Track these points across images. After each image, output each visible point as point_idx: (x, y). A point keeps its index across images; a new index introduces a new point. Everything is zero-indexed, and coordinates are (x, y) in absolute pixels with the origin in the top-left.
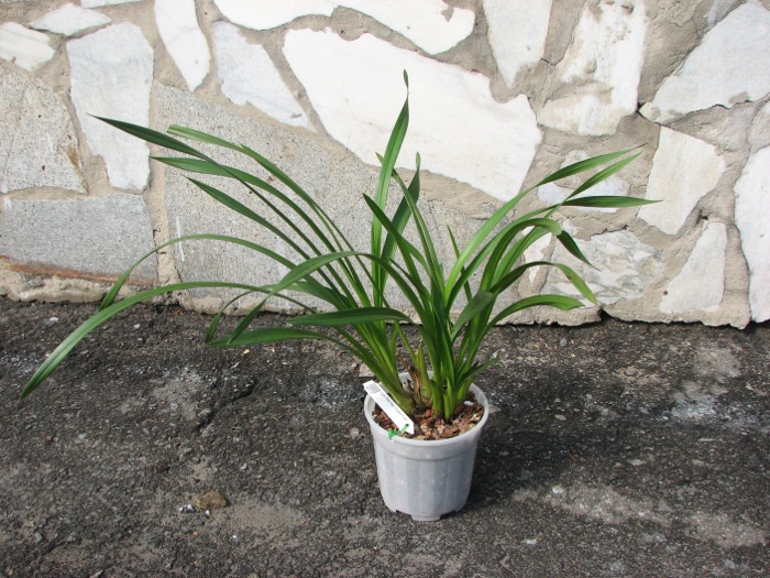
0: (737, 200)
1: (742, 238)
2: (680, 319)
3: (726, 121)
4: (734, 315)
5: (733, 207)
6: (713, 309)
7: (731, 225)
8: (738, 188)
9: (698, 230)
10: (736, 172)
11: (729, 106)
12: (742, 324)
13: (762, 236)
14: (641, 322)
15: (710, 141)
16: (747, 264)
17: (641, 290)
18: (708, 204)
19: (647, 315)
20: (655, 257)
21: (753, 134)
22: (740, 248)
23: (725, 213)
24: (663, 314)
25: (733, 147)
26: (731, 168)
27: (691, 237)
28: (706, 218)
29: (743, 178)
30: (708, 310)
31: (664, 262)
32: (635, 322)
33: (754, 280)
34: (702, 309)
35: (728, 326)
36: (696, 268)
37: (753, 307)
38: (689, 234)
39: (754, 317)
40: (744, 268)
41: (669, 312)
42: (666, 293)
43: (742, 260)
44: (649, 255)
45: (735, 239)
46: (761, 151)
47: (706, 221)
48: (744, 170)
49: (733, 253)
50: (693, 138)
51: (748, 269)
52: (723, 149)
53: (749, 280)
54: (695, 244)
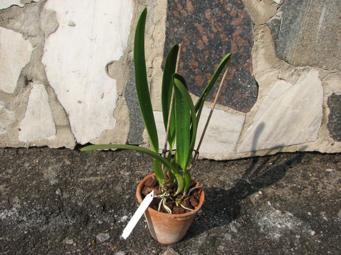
0: (46, 69)
1: (56, 93)
2: (34, 145)
3: (23, 16)
4: (66, 141)
5: (45, 74)
6: (53, 138)
7: (47, 85)
8: (44, 60)
9: (28, 90)
10: (39, 51)
11: (22, 5)
12: (71, 146)
13: (68, 91)
14: (11, 148)
15: (17, 31)
16: (64, 109)
17: (4, 129)
18: (29, 72)
19: (13, 143)
20: (6, 108)
21: (43, 24)
22: (56, 99)
23: (42, 78)
24: (22, 142)
25: (33, 34)
26: (36, 48)
27: (25, 94)
28: (31, 81)
29: (45, 54)
30: (50, 138)
31: (13, 110)
32: (7, 148)
33: (71, 119)
34: (46, 138)
35: (64, 148)
36: (33, 113)
37: (76, 136)
38: (23, 92)
39: (78, 141)
40: (63, 111)
41: (25, 141)
42: (20, 130)
43: (60, 107)
44: (2, 107)
45: (52, 94)
46: (51, 36)
47: (32, 83)
48: (45, 49)
49: (53, 103)
50: (5, 29)
51: (66, 112)
52: (27, 36)
53: (68, 119)
54: (28, 98)
